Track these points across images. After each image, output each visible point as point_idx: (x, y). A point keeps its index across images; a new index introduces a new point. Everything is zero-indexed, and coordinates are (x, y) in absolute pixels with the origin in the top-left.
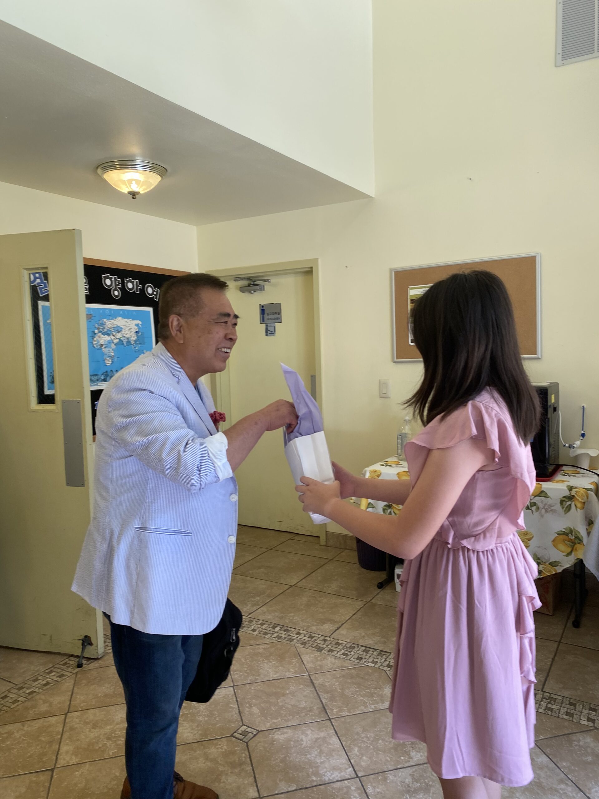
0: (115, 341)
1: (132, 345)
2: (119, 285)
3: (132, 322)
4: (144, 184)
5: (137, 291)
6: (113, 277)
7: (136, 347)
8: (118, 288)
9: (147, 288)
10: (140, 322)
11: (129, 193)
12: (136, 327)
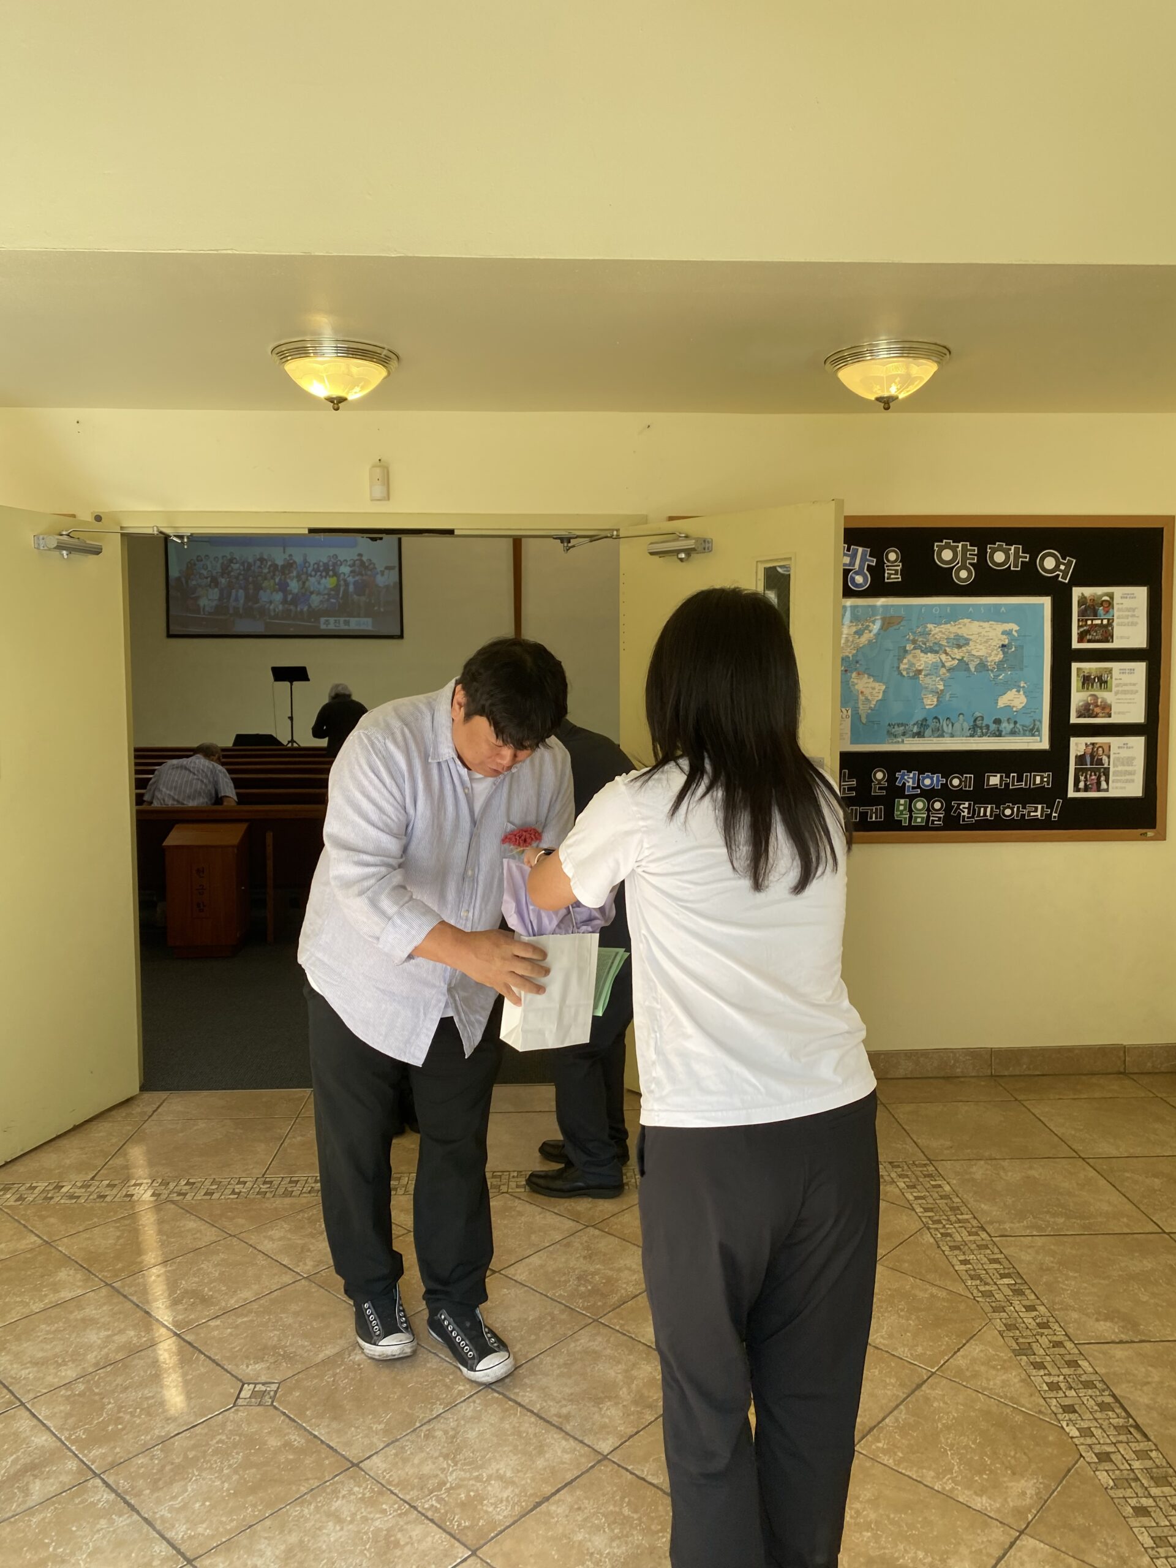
0: (948, 664)
1: (988, 670)
2: (974, 559)
3: (994, 627)
4: (907, 380)
5: (1016, 566)
6: (960, 545)
7: (999, 676)
8: (970, 564)
9: (1042, 559)
10: (1015, 627)
11: (878, 399)
12: (1004, 637)
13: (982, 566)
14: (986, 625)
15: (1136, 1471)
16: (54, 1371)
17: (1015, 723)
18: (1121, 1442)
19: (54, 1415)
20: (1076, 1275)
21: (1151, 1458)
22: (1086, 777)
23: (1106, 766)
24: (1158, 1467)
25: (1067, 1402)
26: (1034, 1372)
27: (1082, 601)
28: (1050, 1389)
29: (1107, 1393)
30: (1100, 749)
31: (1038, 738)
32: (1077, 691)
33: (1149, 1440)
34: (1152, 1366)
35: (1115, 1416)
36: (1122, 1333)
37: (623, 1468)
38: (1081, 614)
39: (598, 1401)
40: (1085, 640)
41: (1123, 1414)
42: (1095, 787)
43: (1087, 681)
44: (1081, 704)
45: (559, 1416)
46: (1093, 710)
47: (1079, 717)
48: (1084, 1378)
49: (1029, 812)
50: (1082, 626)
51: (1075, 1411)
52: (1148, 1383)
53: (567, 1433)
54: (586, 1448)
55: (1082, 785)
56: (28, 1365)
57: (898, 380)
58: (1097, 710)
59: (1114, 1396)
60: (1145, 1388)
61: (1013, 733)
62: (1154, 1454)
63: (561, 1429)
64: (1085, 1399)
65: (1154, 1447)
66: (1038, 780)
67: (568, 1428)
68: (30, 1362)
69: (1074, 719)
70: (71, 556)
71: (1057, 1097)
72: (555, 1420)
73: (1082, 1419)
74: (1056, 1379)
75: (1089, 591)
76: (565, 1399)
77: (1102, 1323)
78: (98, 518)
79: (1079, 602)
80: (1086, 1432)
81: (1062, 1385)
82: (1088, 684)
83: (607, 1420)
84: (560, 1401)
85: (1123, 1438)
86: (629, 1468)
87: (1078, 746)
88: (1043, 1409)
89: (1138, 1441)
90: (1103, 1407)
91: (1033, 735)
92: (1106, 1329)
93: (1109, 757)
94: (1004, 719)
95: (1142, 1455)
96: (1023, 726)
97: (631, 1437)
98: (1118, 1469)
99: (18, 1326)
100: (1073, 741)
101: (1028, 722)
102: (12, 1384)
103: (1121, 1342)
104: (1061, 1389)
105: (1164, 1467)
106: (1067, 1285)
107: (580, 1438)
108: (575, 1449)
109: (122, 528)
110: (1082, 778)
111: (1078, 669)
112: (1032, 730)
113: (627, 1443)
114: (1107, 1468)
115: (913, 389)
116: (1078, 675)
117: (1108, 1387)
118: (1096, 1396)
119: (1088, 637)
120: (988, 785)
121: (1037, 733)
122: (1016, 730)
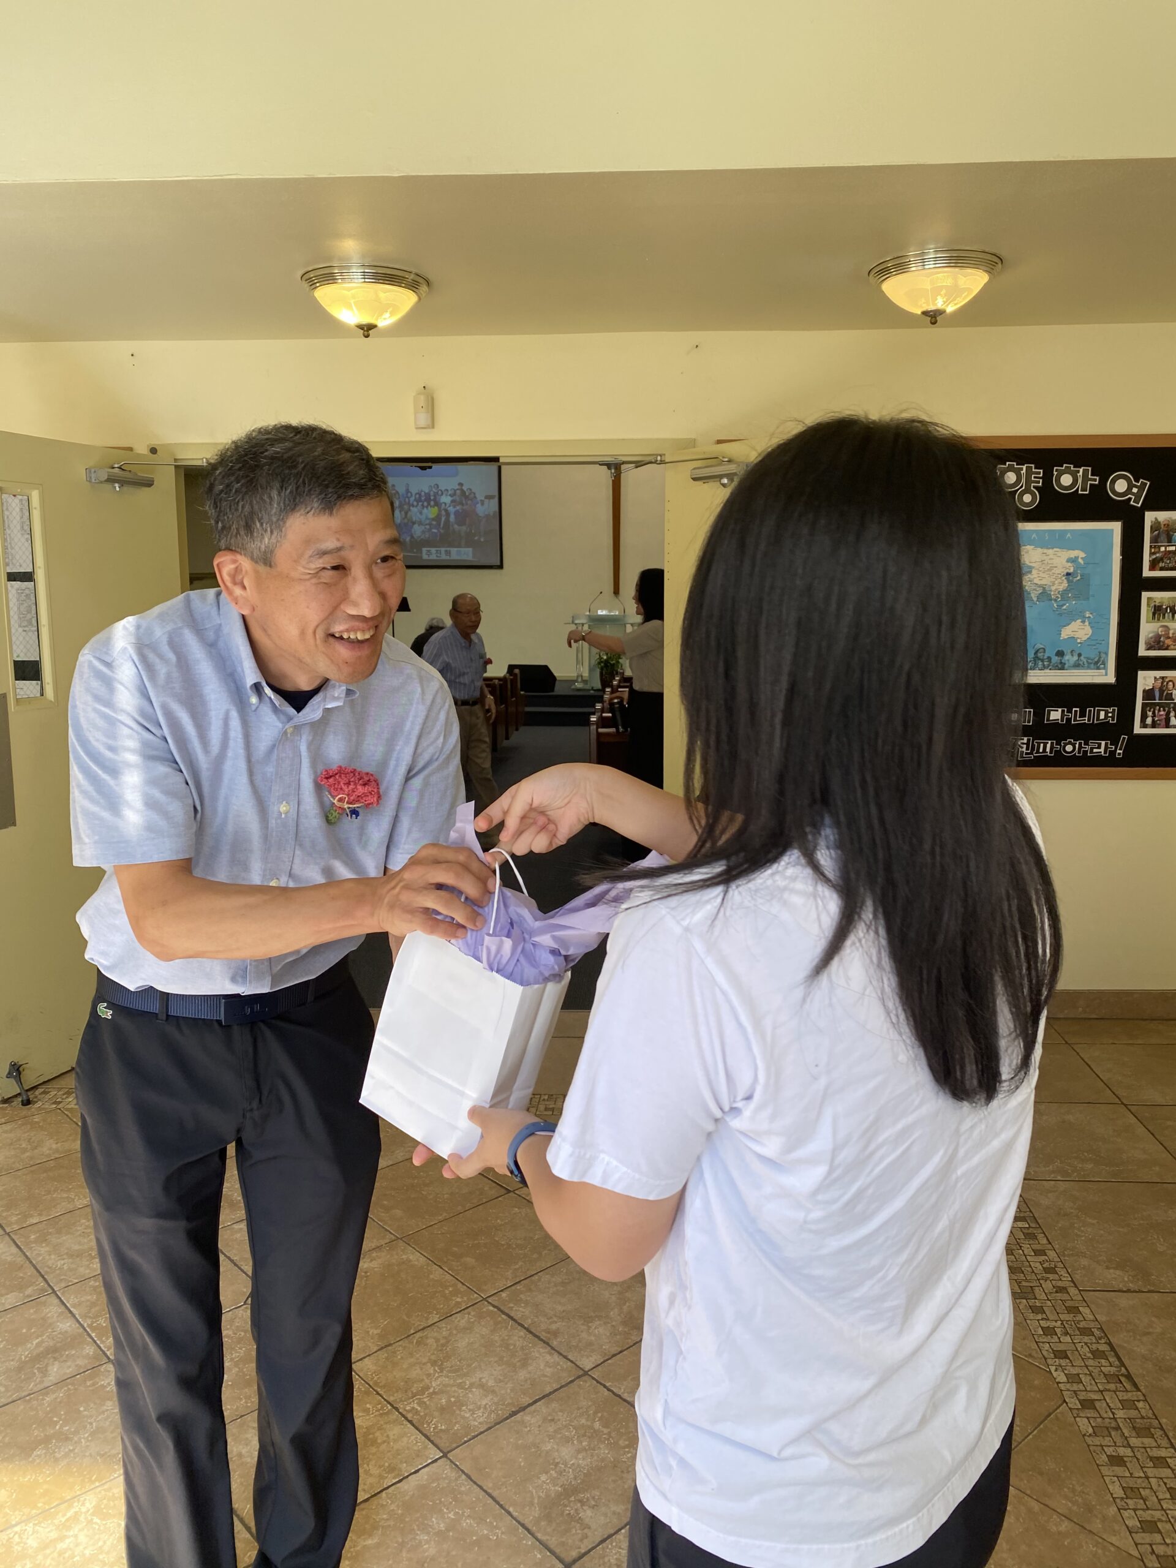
1: (1051, 600)
2: (1039, 482)
3: (1059, 554)
4: (953, 292)
5: (1084, 489)
6: (1024, 467)
7: (1062, 606)
8: (1034, 487)
9: (1113, 482)
10: (1082, 555)
11: (925, 313)
12: (1070, 564)
13: (1047, 490)
14: (1050, 552)
15: (1118, 1420)
16: (88, 1263)
17: (1080, 655)
18: (1109, 1390)
19: (80, 1304)
20: (1095, 1221)
21: (1137, 1409)
22: (1154, 713)
24: (1143, 1418)
25: (1061, 1347)
26: (1032, 1316)
27: (1156, 527)
28: (1044, 1334)
29: (1103, 1341)
31: (1103, 671)
32: (1147, 622)
33: (1138, 1390)
34: (1156, 1317)
35: (1108, 1364)
36: (1132, 1283)
37: (601, 1384)
38: (1154, 540)
39: (588, 1320)
40: (1158, 567)
41: (1117, 1363)
42: (1163, 723)
43: (1158, 611)
44: (1150, 635)
45: (548, 1331)
46: (1164, 642)
47: (1148, 650)
48: (1082, 1325)
49: (1092, 749)
50: (1154, 553)
51: (1067, 1357)
52: (1149, 1333)
53: (553, 1348)
54: (569, 1363)
55: (1149, 721)
56: (65, 1257)
57: (943, 292)
58: (1168, 642)
59: (1110, 1344)
60: (1145, 1339)
61: (1077, 666)
62: (1140, 1405)
63: (548, 1344)
64: (1079, 1346)
65: (1142, 1398)
66: (1102, 715)
67: (555, 1343)
68: (67, 1254)
69: (1142, 652)
70: (125, 488)
71: (1111, 1041)
72: (543, 1335)
73: (1073, 1366)
74: (1053, 1324)
75: (1163, 516)
76: (556, 1316)
77: (1112, 1271)
78: (154, 451)
79: (1151, 527)
80: (1074, 1379)
81: (1058, 1331)
82: (1160, 614)
83: (593, 1338)
84: (551, 1318)
85: (1112, 1386)
86: (607, 1385)
87: (1146, 679)
88: (1034, 1353)
89: (1127, 1391)
90: (1097, 1354)
91: (1098, 668)
92: (1115, 1277)
94: (1067, 651)
95: (1126, 1404)
96: (1088, 658)
97: (614, 1355)
98: (1101, 1417)
99: (61, 1220)
100: (1141, 674)
101: (1093, 655)
102: (47, 1272)
103: (1129, 1291)
104: (1056, 1334)
105: (1149, 1418)
106: (1082, 1231)
107: (565, 1354)
108: (558, 1364)
109: (176, 460)
110: (1150, 714)
111: (1149, 599)
112: (1097, 663)
113: (609, 1361)
114: (1089, 1415)
115: (962, 301)
116: (1148, 605)
117: (1106, 1335)
118: (1091, 1344)
119: (1161, 565)
120: (1048, 720)
121: (1102, 666)
122: (1081, 663)
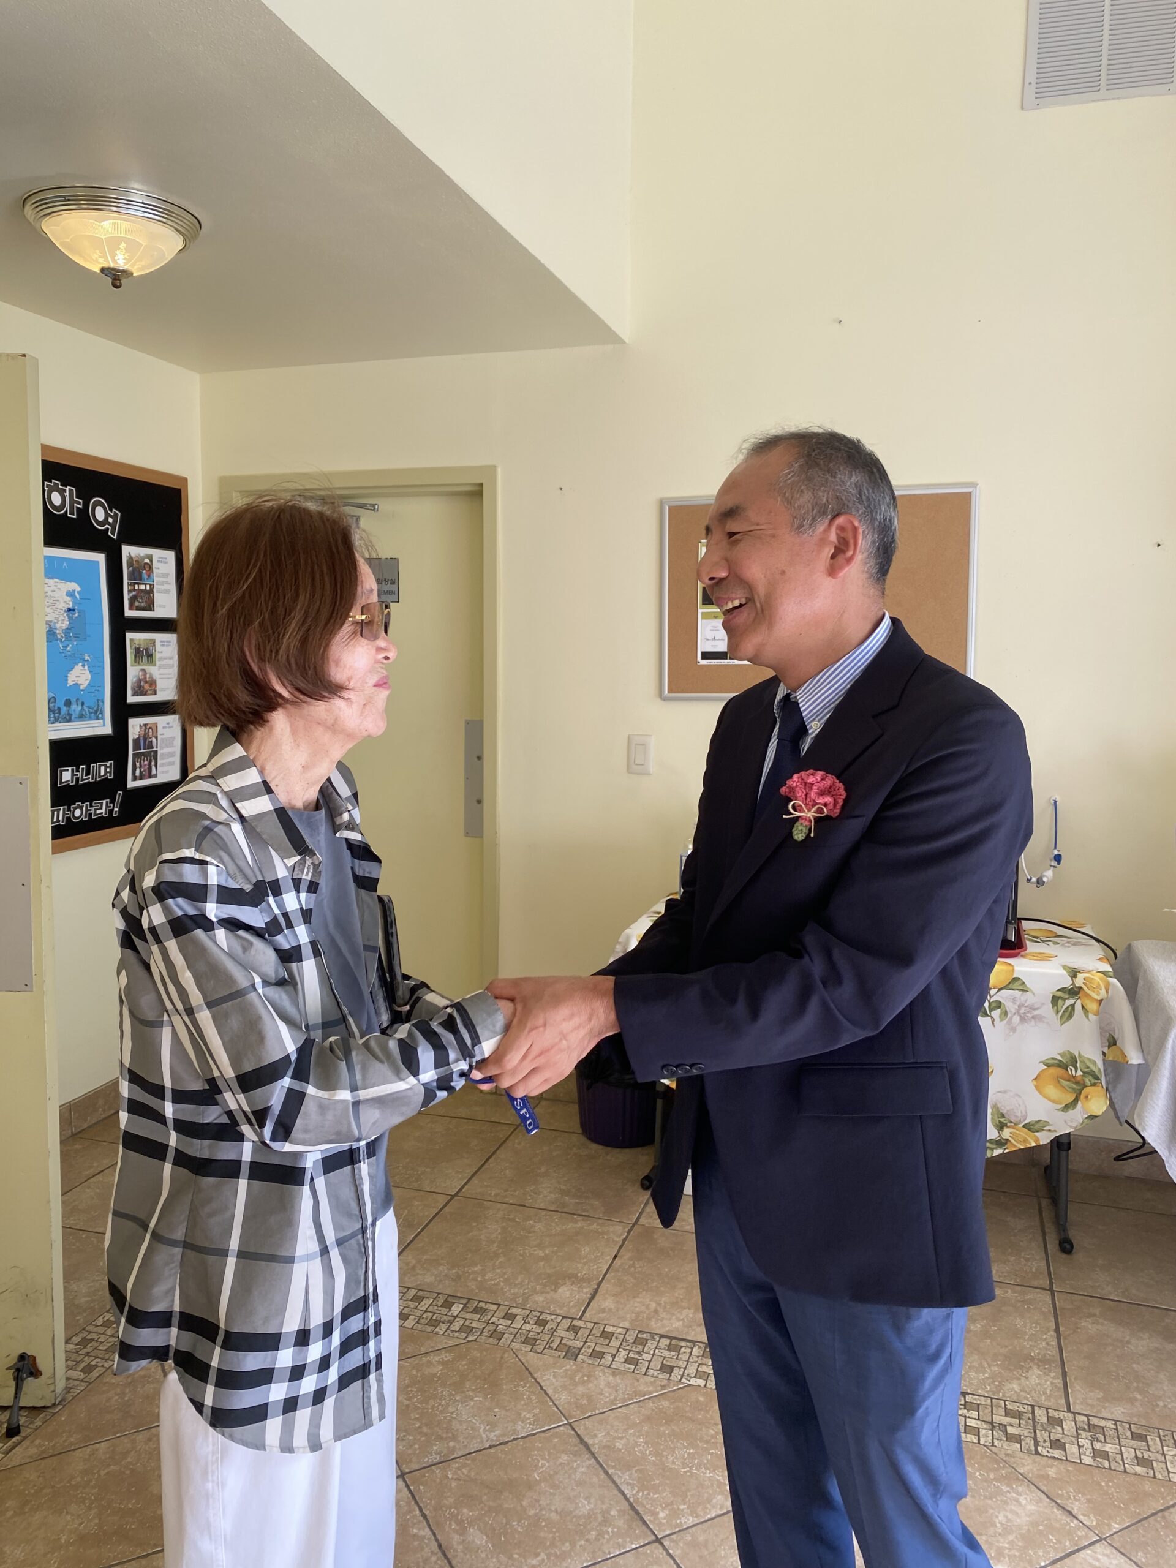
5: (71, 513)
7: (67, 647)
9: (93, 508)
11: (103, 271)
12: (68, 598)
14: (51, 582)
17: (83, 704)
20: (480, 1267)
22: (141, 763)
23: (155, 749)
26: (605, 1362)
27: (129, 561)
29: (656, 1338)
30: (150, 731)
31: (101, 721)
38: (129, 576)
40: (134, 606)
42: (147, 774)
43: (138, 653)
44: (136, 680)
46: (145, 687)
47: (134, 695)
48: (630, 1339)
49: (96, 810)
50: (131, 592)
55: (138, 772)
61: (81, 717)
64: (659, 1354)
66: (102, 770)
69: (129, 698)
75: (134, 551)
77: (560, 1290)
82: (139, 657)
87: (134, 728)
88: (659, 1383)
91: (98, 719)
92: (569, 1293)
93: (157, 738)
94: (73, 700)
96: (89, 707)
100: (132, 723)
101: (90, 702)
110: (138, 764)
111: (131, 640)
112: (96, 712)
116: (131, 647)
119: (137, 604)
120: (61, 782)
121: (100, 716)
122: (84, 713)
